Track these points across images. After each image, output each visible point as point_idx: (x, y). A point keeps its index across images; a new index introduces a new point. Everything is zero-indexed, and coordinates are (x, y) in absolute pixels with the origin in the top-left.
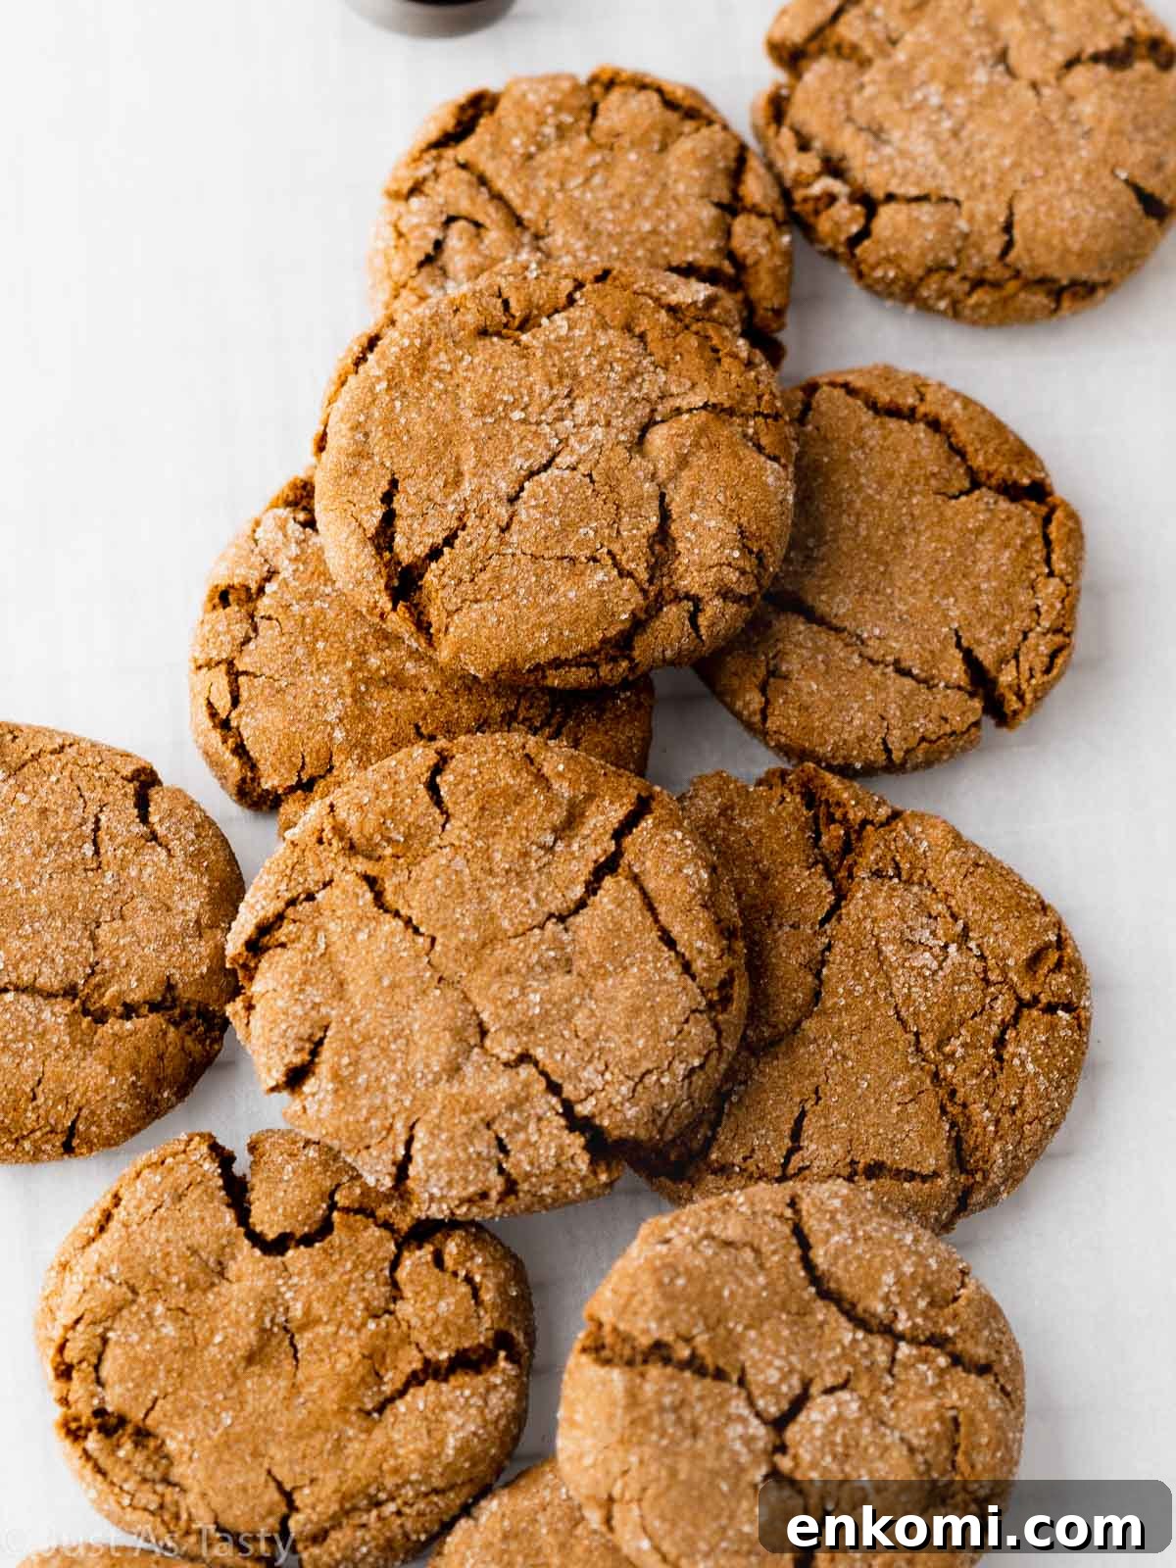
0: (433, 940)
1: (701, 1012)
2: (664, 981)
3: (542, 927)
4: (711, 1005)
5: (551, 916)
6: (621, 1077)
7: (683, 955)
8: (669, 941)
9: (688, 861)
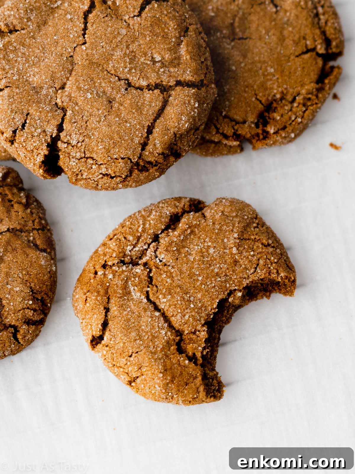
0: (85, 43)
1: (131, 162)
2: (132, 140)
3: (120, 79)
4: (137, 164)
5: (127, 80)
6: (83, 150)
7: (149, 140)
8: (150, 131)
9: (187, 115)
